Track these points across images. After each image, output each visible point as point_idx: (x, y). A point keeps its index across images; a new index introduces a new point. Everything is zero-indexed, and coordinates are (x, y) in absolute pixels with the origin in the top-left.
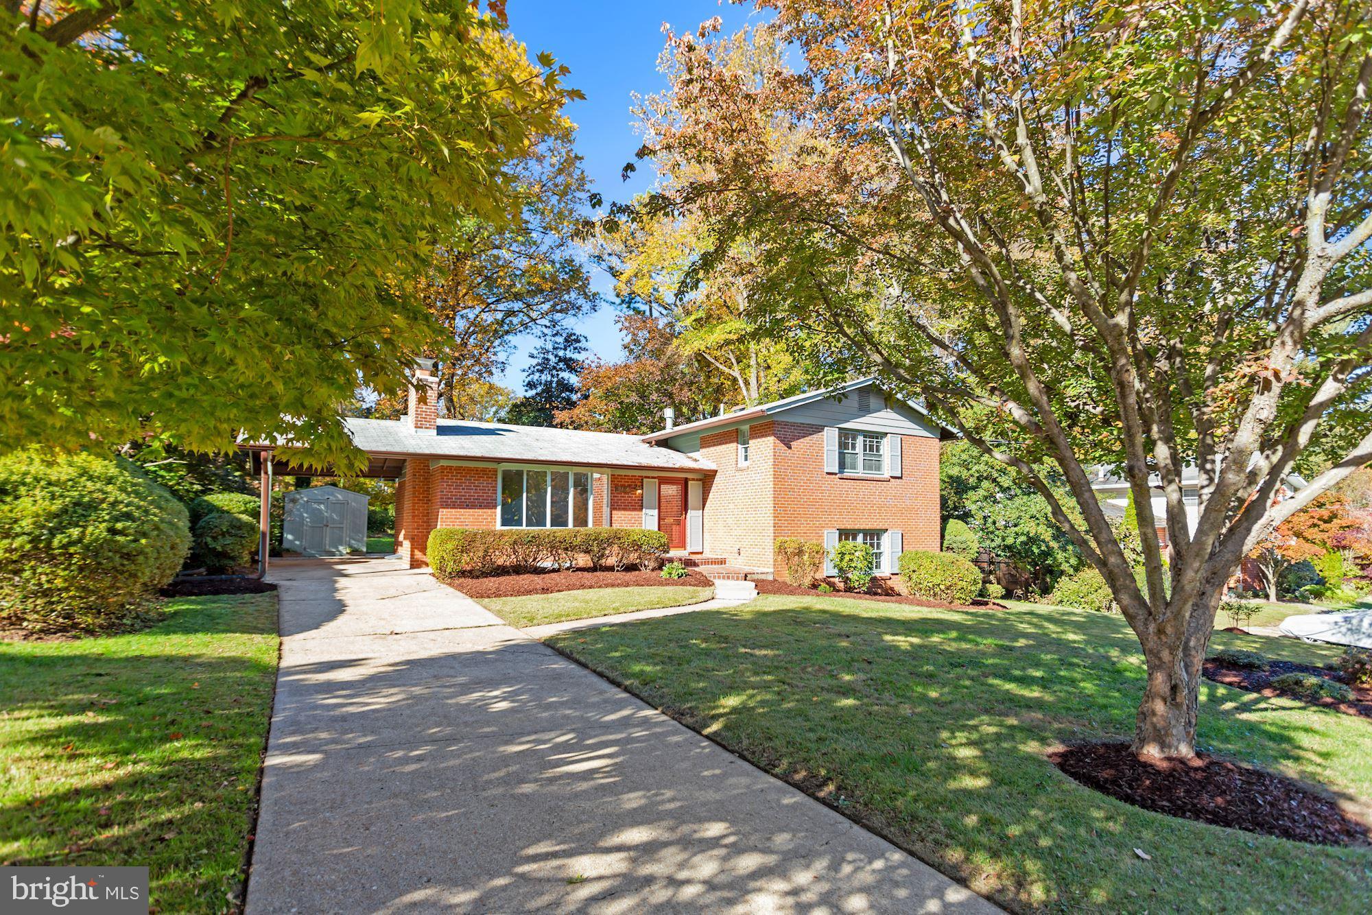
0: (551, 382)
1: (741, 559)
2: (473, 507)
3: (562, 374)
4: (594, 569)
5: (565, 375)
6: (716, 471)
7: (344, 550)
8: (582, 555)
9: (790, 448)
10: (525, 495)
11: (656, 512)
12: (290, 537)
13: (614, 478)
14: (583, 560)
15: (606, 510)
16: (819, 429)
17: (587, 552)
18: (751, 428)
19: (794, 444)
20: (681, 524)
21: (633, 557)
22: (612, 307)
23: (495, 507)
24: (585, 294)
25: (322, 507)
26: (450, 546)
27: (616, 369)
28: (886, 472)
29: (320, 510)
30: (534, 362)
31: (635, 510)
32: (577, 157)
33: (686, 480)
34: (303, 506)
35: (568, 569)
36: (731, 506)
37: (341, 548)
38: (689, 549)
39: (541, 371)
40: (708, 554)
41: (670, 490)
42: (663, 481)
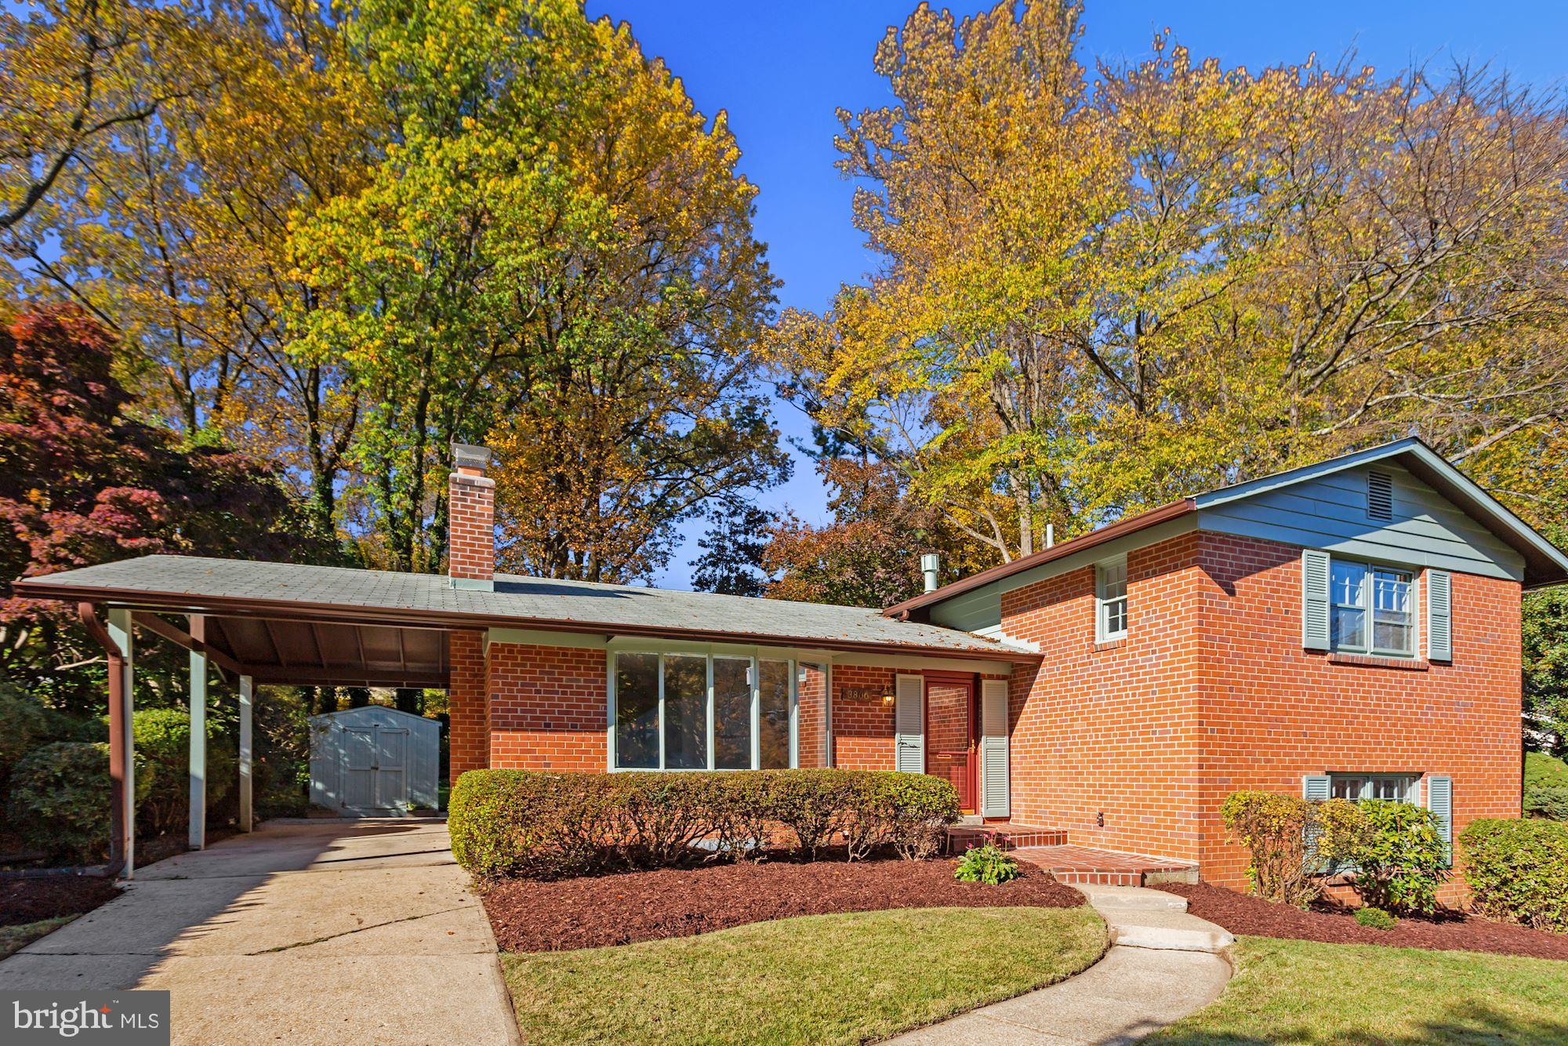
0: (728, 578)
1: (1103, 835)
2: (559, 728)
3: (743, 567)
4: (804, 855)
5: (747, 568)
6: (1039, 659)
7: (403, 806)
8: (779, 824)
9: (1232, 593)
10: (661, 703)
11: (922, 737)
12: (319, 786)
13: (838, 672)
14: (781, 835)
15: (823, 736)
16: (1292, 553)
17: (790, 820)
18: (1131, 557)
19: (1240, 584)
20: (968, 766)
21: (881, 833)
22: (811, 459)
23: (603, 728)
24: (772, 458)
25: (368, 739)
26: (486, 810)
27: (821, 536)
28: (1419, 651)
29: (364, 744)
30: (706, 552)
31: (880, 735)
32: (757, 245)
33: (977, 678)
34: (337, 737)
35: (750, 856)
36: (1079, 726)
37: (399, 803)
38: (984, 812)
39: (714, 564)
40: (1021, 822)
41: (946, 698)
42: (934, 679)
